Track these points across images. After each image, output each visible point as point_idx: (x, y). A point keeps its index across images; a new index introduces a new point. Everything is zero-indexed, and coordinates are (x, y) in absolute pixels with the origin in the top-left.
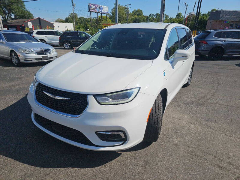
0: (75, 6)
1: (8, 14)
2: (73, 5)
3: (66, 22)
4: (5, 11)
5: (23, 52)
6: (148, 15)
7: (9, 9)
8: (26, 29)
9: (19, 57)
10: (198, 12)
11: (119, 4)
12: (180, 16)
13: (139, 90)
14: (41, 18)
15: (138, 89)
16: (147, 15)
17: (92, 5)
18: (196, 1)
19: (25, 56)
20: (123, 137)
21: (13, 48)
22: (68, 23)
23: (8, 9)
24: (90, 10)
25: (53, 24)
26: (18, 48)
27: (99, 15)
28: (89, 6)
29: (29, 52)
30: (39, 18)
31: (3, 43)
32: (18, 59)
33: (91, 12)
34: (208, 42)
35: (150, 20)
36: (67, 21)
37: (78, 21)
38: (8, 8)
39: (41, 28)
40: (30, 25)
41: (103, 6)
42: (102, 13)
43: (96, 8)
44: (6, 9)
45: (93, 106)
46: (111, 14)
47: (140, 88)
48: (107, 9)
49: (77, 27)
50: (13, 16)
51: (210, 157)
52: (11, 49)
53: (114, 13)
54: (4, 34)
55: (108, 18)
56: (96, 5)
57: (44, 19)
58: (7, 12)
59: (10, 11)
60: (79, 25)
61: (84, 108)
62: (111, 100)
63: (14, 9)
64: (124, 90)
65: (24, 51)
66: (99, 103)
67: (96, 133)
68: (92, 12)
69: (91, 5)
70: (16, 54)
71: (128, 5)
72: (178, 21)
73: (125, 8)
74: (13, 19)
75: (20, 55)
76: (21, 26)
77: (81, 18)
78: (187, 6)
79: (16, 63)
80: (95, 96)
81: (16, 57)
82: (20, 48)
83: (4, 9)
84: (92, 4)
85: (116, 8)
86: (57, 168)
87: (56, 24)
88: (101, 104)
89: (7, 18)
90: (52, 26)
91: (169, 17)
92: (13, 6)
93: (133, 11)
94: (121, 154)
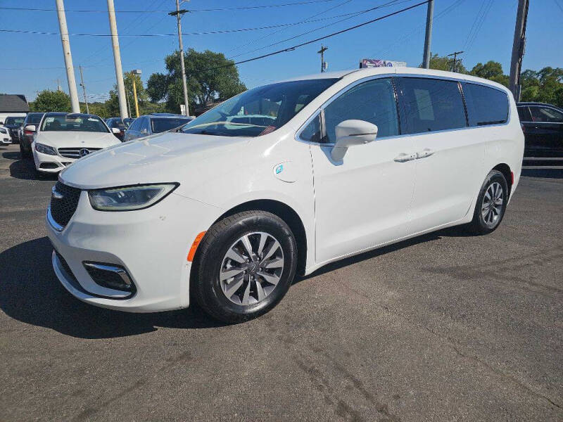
1: (210, 92)
2: (323, 66)
4: (205, 88)
7: (212, 82)
11: (437, 55)
13: (173, 189)
15: (173, 186)
17: (368, 62)
23: (210, 83)
28: (361, 64)
38: (210, 81)
44: (208, 83)
47: (178, 185)
50: (217, 96)
56: (377, 61)
58: (208, 89)
59: (213, 87)
61: (73, 215)
62: (114, 202)
63: (219, 84)
64: (140, 185)
67: (84, 264)
69: (364, 62)
71: (455, 53)
83: (205, 84)
84: (367, 60)
88: (97, 209)
89: (207, 99)
92: (218, 78)
93: (474, 68)
94: (157, 329)
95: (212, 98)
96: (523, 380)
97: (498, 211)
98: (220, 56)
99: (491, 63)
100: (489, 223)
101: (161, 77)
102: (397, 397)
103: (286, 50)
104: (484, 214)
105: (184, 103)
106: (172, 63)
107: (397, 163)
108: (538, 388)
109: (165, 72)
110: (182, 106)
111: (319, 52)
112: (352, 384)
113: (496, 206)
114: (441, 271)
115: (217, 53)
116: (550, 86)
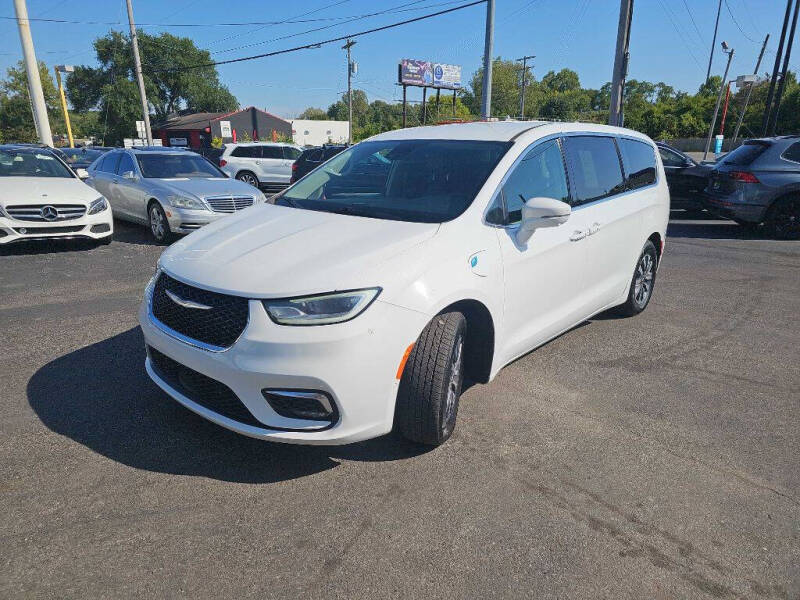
0: (356, 70)
1: (172, 99)
2: (351, 68)
3: (330, 119)
4: (164, 92)
5: (178, 204)
6: (598, 87)
7: (176, 84)
8: (216, 139)
9: (169, 219)
10: (780, 70)
11: (499, 58)
12: (714, 89)
13: (377, 295)
14: (260, 108)
15: (376, 292)
16: (594, 88)
17: (410, 64)
18: (768, 36)
19: (183, 216)
20: (330, 409)
21: (155, 193)
22: (336, 120)
23: (172, 84)
24: (404, 80)
25: (290, 125)
26: (167, 194)
27: (432, 93)
28: (400, 66)
29: (196, 204)
30: (253, 110)
31: (133, 181)
32: (165, 223)
33: (405, 85)
34: (759, 177)
35: (603, 102)
36: (334, 114)
37: (367, 113)
38: (172, 81)
39: (256, 138)
40: (226, 128)
41: (443, 67)
42: (439, 89)
43: (421, 72)
44: (168, 85)
45: (260, 327)
46: (471, 90)
47: (380, 290)
48: (456, 75)
49: (361, 131)
50: (183, 105)
51: (581, 496)
52: (149, 197)
53: (479, 85)
54: (139, 157)
55: (458, 102)
56: (423, 64)
57: (268, 112)
58: (168, 93)
59: (177, 90)
60: (369, 125)
61: (240, 331)
62: (302, 314)
63: (186, 86)
64: (336, 292)
65: (181, 202)
66: (274, 320)
67: (264, 391)
68: (411, 85)
69: (405, 64)
70: (161, 211)
72: (706, 104)
73: (518, 69)
74: (183, 113)
75: (173, 213)
76: (202, 132)
77: (378, 103)
78: (731, 54)
79: (160, 234)
80: (267, 302)
81: (161, 218)
82: (170, 193)
83: (162, 86)
84: (408, 61)
85: (485, 71)
86: (175, 474)
87: (299, 126)
88: (279, 324)
89: (169, 109)
90: (287, 130)
91: (676, 91)
92: (185, 78)
93: (546, 77)
94: (339, 464)
95: (177, 108)
96: (743, 475)
97: (648, 287)
98: (186, 44)
99: (565, 71)
100: (639, 302)
101: (88, 72)
102: (640, 505)
103: (307, 47)
104: (637, 291)
105: (142, 118)
106: (105, 50)
107: (573, 242)
108: (759, 481)
109: (95, 64)
110: (138, 123)
111: (345, 47)
112: (590, 498)
113: (646, 281)
114: (612, 364)
115: (181, 38)
116: (638, 106)
